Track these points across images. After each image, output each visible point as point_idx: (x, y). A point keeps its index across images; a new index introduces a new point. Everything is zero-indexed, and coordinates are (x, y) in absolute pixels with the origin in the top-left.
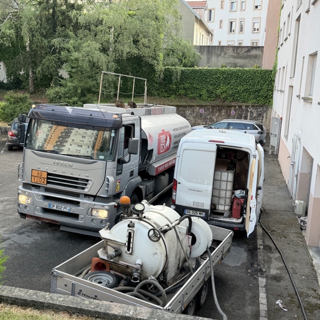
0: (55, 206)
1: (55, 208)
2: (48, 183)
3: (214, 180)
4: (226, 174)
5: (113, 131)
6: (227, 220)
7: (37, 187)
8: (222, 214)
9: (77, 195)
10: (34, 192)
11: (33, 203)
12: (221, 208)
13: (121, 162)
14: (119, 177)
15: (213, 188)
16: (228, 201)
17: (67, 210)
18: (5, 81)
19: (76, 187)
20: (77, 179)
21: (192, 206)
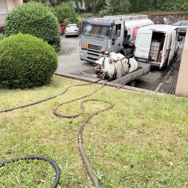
0: (91, 56)
1: (91, 57)
2: (89, 48)
3: (151, 46)
4: (156, 43)
5: (111, 27)
6: (156, 63)
7: (85, 49)
8: (153, 61)
9: (98, 52)
10: (84, 51)
11: (84, 55)
12: (153, 58)
13: (114, 40)
14: (113, 46)
15: (150, 50)
16: (157, 55)
17: (95, 58)
18: (85, 9)
19: (98, 50)
20: (98, 46)
21: (141, 57)
